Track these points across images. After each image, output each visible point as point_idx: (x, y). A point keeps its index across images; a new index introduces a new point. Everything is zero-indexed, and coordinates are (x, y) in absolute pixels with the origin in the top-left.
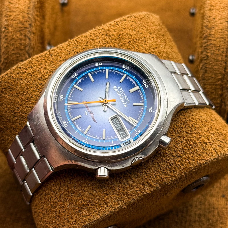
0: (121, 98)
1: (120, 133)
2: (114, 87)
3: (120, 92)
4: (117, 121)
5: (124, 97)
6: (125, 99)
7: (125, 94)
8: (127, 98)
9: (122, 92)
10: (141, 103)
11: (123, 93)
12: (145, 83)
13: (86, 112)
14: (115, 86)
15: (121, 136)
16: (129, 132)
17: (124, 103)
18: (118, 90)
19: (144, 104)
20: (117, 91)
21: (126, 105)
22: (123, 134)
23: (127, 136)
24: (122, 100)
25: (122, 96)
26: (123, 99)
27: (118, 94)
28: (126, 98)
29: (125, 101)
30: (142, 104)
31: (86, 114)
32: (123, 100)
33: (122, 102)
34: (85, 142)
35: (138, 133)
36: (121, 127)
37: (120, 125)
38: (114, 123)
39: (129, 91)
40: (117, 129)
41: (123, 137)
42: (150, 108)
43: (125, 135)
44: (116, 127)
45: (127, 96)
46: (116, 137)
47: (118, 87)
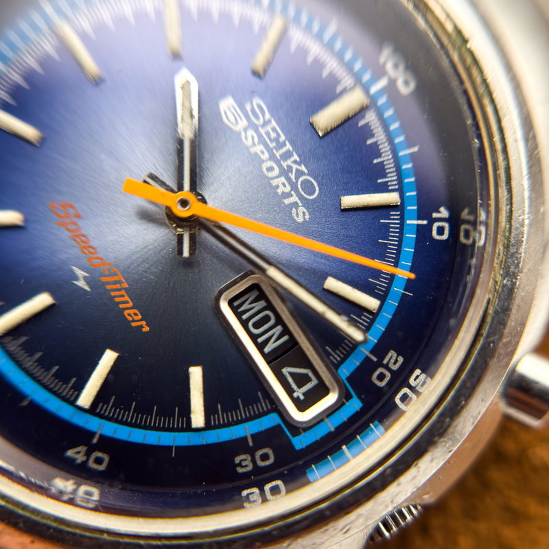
0: (270, 169)
1: (286, 371)
2: (224, 106)
3: (262, 131)
4: (262, 304)
5: (285, 165)
6: (293, 177)
7: (288, 146)
8: (303, 168)
9: (273, 135)
10: (384, 188)
11: (277, 140)
12: (395, 68)
13: (80, 273)
14: (231, 102)
15: (290, 392)
17: (287, 201)
18: (245, 122)
19: (402, 197)
20: (245, 130)
21: (302, 209)
22: (301, 380)
23: (321, 391)
24: (274, 183)
25: (273, 157)
26: (285, 172)
27: (253, 150)
28: (295, 167)
29: (294, 187)
30: (392, 198)
31: (81, 284)
32: (283, 179)
33: (280, 191)
34: (88, 454)
35: (387, 367)
36: (285, 338)
37: (279, 329)
38: (245, 317)
39: (312, 125)
40: (267, 350)
41: (302, 397)
42: (435, 215)
43: (314, 382)
44: (260, 340)
45: (299, 156)
46: (264, 405)
47: (248, 107)
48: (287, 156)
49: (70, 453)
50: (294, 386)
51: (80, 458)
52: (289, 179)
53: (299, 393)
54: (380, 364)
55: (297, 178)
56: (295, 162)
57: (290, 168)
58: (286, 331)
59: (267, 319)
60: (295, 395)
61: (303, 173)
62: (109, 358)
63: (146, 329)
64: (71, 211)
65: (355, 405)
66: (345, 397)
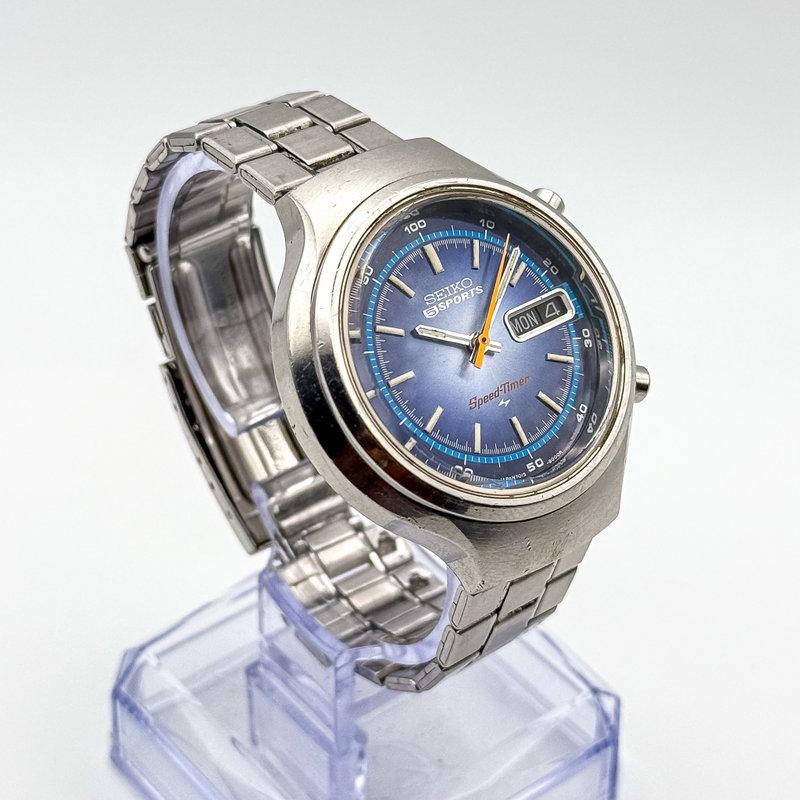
0: (457, 300)
1: (548, 316)
2: (427, 316)
3: (439, 299)
4: (516, 320)
5: (456, 292)
6: (461, 289)
7: (447, 288)
8: (457, 284)
9: (441, 294)
11: (444, 293)
12: (414, 227)
13: (502, 403)
14: (425, 312)
15: (556, 317)
16: (550, 290)
17: (473, 295)
18: (435, 307)
19: (475, 239)
20: (438, 308)
21: (477, 289)
22: (551, 310)
23: (558, 299)
24: (464, 299)
25: (452, 297)
26: (459, 293)
27: (448, 306)
28: (457, 287)
29: (466, 290)
31: (507, 403)
32: (462, 295)
33: (468, 297)
34: (581, 413)
35: (550, 266)
36: (532, 312)
37: (528, 315)
38: (522, 331)
39: (440, 273)
40: (537, 323)
41: (559, 310)
42: (483, 225)
44: (533, 326)
47: (428, 304)
48: (451, 290)
49: (579, 421)
50: (554, 314)
51: (582, 417)
52: (462, 292)
53: (557, 312)
54: (549, 269)
55: (462, 287)
56: (454, 287)
57: (457, 290)
58: (529, 311)
59: (523, 320)
61: (460, 284)
62: (542, 395)
64: (473, 401)
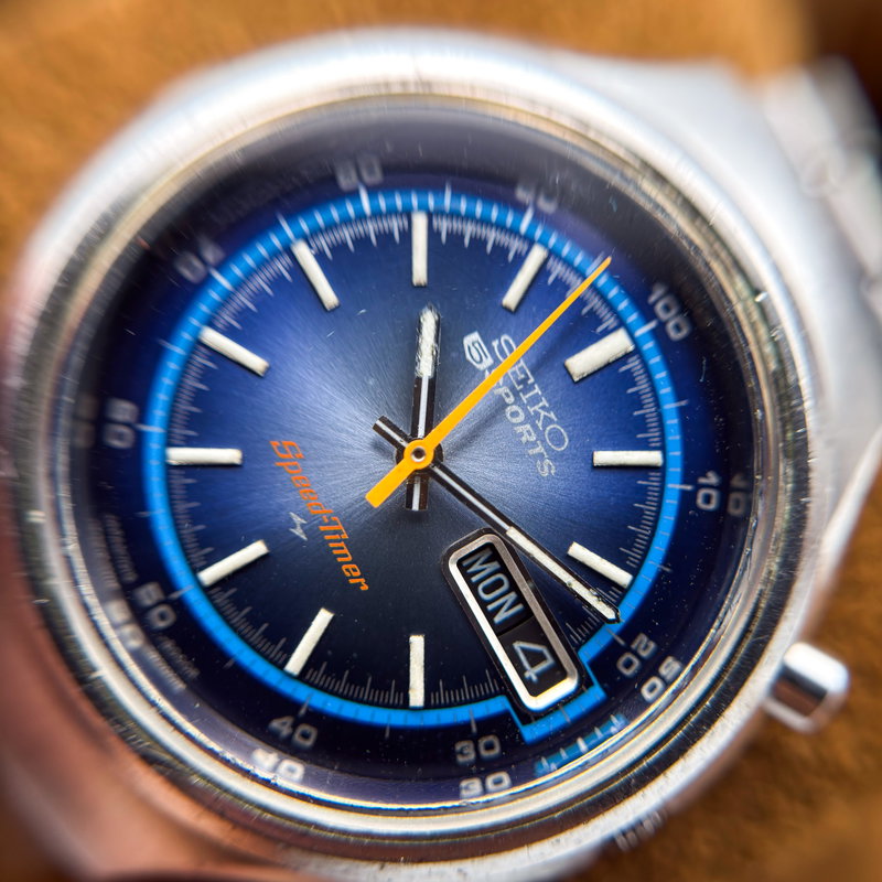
0: (515, 414)
1: (518, 646)
2: (468, 340)
4: (495, 565)
5: (531, 410)
6: (540, 424)
7: (537, 390)
9: (521, 376)
10: (644, 445)
11: (524, 382)
12: (666, 309)
13: (298, 520)
14: (476, 336)
15: (521, 671)
17: (531, 452)
18: (490, 360)
19: (665, 457)
21: (547, 462)
22: (535, 658)
24: (519, 429)
25: (518, 400)
26: (531, 419)
28: (543, 413)
29: (540, 435)
30: (653, 457)
31: (298, 532)
32: (528, 427)
33: (524, 439)
34: (294, 727)
35: (635, 653)
36: (519, 607)
37: (512, 596)
38: (474, 579)
39: (566, 368)
40: (497, 619)
41: (534, 678)
42: (702, 481)
43: (550, 661)
44: (490, 607)
45: (548, 401)
46: (492, 686)
47: (495, 344)
48: (535, 400)
49: (275, 724)
50: (526, 664)
51: (285, 731)
52: (534, 426)
53: (531, 673)
54: (628, 649)
55: (544, 427)
56: (543, 408)
57: (537, 415)
58: (520, 599)
59: (499, 584)
60: (527, 675)
61: (551, 421)
62: (323, 618)
63: (365, 588)
65: (596, 694)
66: (584, 684)
